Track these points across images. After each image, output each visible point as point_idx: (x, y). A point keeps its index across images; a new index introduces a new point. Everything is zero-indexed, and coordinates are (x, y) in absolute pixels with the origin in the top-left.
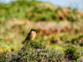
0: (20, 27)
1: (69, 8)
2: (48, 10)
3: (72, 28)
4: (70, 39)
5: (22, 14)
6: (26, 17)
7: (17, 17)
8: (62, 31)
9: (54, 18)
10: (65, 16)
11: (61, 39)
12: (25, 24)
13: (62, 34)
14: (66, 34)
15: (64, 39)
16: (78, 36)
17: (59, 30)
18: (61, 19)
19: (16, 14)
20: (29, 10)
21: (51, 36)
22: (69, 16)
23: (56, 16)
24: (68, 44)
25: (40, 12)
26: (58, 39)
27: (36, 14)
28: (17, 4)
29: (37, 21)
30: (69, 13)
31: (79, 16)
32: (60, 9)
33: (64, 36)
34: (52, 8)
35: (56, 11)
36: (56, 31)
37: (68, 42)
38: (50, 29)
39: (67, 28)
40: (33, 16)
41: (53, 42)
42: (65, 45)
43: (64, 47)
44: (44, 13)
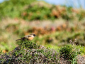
0: (14, 26)
1: (64, 6)
2: (43, 8)
3: (67, 27)
4: (65, 38)
5: (16, 13)
6: (20, 16)
7: (11, 17)
8: (57, 30)
9: (49, 16)
10: (60, 14)
11: (57, 38)
12: (19, 24)
13: (57, 33)
14: (62, 32)
15: (59, 37)
16: (73, 34)
17: (54, 29)
18: (56, 17)
19: (10, 13)
20: (23, 8)
21: (46, 36)
22: (64, 14)
23: (51, 14)
24: (63, 43)
25: (34, 11)
26: (54, 38)
27: (30, 13)
28: (11, 3)
29: (32, 20)
30: (64, 11)
31: (74, 14)
32: (54, 7)
33: (59, 35)
34: (46, 6)
35: (51, 10)
36: (51, 30)
37: (64, 41)
38: (45, 28)
39: (62, 27)
40: (27, 15)
41: (49, 41)
42: (60, 44)
43: (59, 46)
44: (39, 11)
